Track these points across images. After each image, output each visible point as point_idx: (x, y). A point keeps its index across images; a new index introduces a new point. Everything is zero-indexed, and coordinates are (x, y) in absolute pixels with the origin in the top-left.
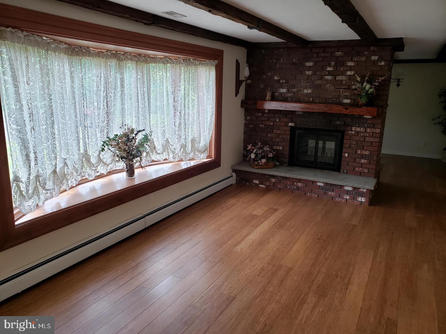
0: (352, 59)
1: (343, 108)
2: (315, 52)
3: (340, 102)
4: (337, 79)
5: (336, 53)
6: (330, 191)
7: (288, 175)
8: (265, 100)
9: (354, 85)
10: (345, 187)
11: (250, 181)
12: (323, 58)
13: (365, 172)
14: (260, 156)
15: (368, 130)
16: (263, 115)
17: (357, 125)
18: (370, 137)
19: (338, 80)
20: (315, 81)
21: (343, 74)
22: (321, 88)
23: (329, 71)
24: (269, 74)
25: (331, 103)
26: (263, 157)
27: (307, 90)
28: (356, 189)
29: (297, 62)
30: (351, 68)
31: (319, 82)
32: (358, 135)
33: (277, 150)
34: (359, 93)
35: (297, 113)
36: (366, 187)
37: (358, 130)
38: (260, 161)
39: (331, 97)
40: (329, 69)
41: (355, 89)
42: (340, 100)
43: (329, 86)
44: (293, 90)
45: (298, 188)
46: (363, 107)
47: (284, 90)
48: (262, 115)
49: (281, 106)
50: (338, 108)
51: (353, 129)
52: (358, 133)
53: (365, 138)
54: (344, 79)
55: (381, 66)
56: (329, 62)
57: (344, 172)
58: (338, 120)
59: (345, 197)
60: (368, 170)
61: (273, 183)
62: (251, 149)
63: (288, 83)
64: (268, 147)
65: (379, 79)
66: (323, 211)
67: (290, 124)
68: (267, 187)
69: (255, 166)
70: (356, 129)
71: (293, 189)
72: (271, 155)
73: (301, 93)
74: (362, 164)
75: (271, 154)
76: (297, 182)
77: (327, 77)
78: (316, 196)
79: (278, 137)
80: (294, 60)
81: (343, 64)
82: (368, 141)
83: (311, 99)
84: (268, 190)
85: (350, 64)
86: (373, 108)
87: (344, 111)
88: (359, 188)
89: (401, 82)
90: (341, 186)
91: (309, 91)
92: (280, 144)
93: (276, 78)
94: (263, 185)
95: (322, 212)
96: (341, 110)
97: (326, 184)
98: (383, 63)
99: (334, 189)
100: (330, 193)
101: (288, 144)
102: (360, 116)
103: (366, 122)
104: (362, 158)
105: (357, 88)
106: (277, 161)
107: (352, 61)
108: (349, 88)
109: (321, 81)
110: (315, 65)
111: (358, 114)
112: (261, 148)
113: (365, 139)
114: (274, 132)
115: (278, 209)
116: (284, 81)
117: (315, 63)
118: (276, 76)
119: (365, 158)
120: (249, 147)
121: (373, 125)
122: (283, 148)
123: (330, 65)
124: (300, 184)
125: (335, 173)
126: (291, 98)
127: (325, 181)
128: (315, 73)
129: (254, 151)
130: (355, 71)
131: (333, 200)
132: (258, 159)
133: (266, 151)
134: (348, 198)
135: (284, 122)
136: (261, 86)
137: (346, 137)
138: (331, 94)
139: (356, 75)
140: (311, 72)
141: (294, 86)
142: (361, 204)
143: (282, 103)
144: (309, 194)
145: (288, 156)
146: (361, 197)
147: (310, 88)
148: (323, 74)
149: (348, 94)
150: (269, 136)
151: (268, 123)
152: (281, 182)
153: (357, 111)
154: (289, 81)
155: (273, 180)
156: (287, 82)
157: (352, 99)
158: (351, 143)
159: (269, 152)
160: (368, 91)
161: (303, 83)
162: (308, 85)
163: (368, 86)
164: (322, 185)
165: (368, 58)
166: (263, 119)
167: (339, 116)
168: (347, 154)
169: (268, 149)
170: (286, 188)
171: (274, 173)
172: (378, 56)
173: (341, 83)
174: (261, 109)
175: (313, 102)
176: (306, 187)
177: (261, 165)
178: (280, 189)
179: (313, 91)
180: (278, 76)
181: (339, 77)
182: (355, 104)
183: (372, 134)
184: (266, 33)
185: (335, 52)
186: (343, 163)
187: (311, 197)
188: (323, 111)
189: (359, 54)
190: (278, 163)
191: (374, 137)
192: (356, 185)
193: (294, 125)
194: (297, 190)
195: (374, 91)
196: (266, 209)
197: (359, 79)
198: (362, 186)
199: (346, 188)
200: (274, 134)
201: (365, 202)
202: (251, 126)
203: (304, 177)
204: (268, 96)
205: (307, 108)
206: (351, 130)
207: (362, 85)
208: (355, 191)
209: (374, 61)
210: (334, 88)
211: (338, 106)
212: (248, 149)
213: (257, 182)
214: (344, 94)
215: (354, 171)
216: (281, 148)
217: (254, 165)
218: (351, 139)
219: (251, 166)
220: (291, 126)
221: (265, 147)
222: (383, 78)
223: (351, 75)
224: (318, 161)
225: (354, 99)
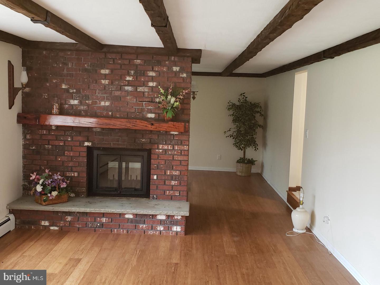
0: (153, 69)
1: (148, 123)
2: (110, 58)
3: (144, 116)
4: (138, 90)
5: (135, 61)
6: (140, 224)
7: (89, 209)
8: (51, 114)
9: (158, 97)
10: (157, 216)
11: (37, 223)
12: (121, 65)
13: (176, 195)
14: (49, 188)
15: (176, 148)
16: (49, 132)
17: (165, 143)
18: (178, 155)
19: (139, 92)
20: (113, 92)
21: (144, 84)
22: (121, 100)
23: (129, 81)
24: (54, 82)
25: (134, 118)
26: (54, 189)
27: (104, 102)
28: (170, 218)
29: (89, 68)
30: (153, 79)
31: (118, 93)
32: (166, 153)
33: (72, 177)
34: (165, 107)
35: (94, 130)
36: (180, 214)
37: (166, 147)
38: (49, 195)
39: (133, 111)
40: (128, 78)
41: (159, 103)
42: (143, 114)
43: (130, 98)
44: (87, 102)
45: (102, 225)
46: (170, 123)
47: (76, 102)
48: (47, 133)
49: (74, 122)
50: (143, 124)
51: (160, 147)
52: (165, 151)
53: (173, 156)
54: (147, 90)
55: (183, 78)
56: (128, 71)
57: (154, 197)
58: (143, 136)
59: (158, 229)
60: (179, 192)
61: (70, 223)
62: (35, 178)
63: (80, 93)
64: (59, 175)
65: (183, 92)
66: (137, 251)
67: (86, 144)
68: (61, 228)
69: (43, 202)
70: (163, 147)
71: (96, 227)
72: (64, 185)
73: (97, 105)
74: (172, 186)
75: (65, 183)
76: (100, 218)
77: (126, 88)
78: (125, 231)
79: (72, 161)
80: (86, 65)
81: (144, 74)
82: (177, 159)
83: (110, 113)
84: (62, 233)
85: (152, 74)
86: (180, 123)
87: (150, 128)
88: (174, 216)
89: (196, 95)
90: (153, 215)
91: (107, 104)
92: (74, 169)
93: (64, 87)
94: (55, 226)
95: (136, 254)
96: (146, 126)
97: (136, 215)
98: (185, 75)
99: (146, 220)
100: (141, 226)
101: (85, 169)
102: (166, 132)
103: (174, 138)
104: (172, 180)
105: (161, 101)
106: (73, 192)
107: (153, 70)
108: (152, 101)
109: (120, 92)
110: (112, 73)
111: (164, 130)
112: (50, 177)
113: (173, 158)
114: (66, 155)
115: (81, 259)
116: (75, 90)
117: (112, 71)
118: (64, 84)
119: (176, 179)
120: (33, 177)
121: (180, 141)
122: (79, 174)
123: (129, 75)
124: (104, 220)
125: (144, 200)
126: (85, 111)
127: (135, 211)
128: (112, 83)
129: (41, 182)
130: (157, 82)
131: (145, 234)
132: (46, 191)
133: (57, 180)
134: (162, 229)
135: (77, 141)
136: (45, 96)
137: (153, 156)
138: (133, 107)
139: (159, 87)
140: (107, 80)
141: (87, 98)
142: (177, 235)
143: (75, 118)
144: (116, 230)
145: (85, 184)
146: (176, 225)
147: (108, 100)
148: (122, 84)
149: (152, 108)
150: (59, 159)
151: (56, 143)
152: (79, 219)
153: (164, 127)
154: (81, 90)
155: (69, 218)
156: (78, 92)
157: (157, 113)
158: (159, 162)
159: (61, 181)
160: (173, 104)
161: (99, 93)
162: (105, 97)
163: (173, 100)
164: (131, 216)
165: (170, 68)
166: (50, 137)
167: (143, 133)
168: (156, 176)
169: (59, 177)
170: (86, 227)
171: (70, 208)
172: (179, 68)
173: (143, 96)
174: (47, 125)
175: (112, 117)
176: (111, 222)
177: (51, 200)
178: (78, 229)
179: (111, 103)
180: (66, 84)
181: (140, 88)
182: (160, 119)
183: (180, 151)
184: (55, 30)
185: (132, 59)
186: (152, 187)
187: (118, 235)
188: (126, 128)
189: (159, 63)
190: (73, 195)
191: (183, 155)
192: (170, 213)
193: (91, 144)
194: (101, 228)
195: (180, 104)
196: (64, 261)
197: (162, 91)
198: (177, 212)
199: (159, 217)
200: (66, 157)
201: (181, 231)
202: (34, 148)
203: (109, 210)
204: (55, 110)
205: (107, 124)
206: (158, 149)
207: (167, 98)
208: (169, 220)
209: (176, 73)
210: (136, 100)
211: (142, 121)
212: (31, 179)
213: (47, 223)
214: (148, 108)
215: (164, 196)
216: (76, 174)
217: (41, 200)
218: (159, 158)
219: (38, 203)
220: (88, 147)
221: (55, 174)
222: (186, 91)
223: (153, 86)
224: (123, 187)
225: (159, 114)
